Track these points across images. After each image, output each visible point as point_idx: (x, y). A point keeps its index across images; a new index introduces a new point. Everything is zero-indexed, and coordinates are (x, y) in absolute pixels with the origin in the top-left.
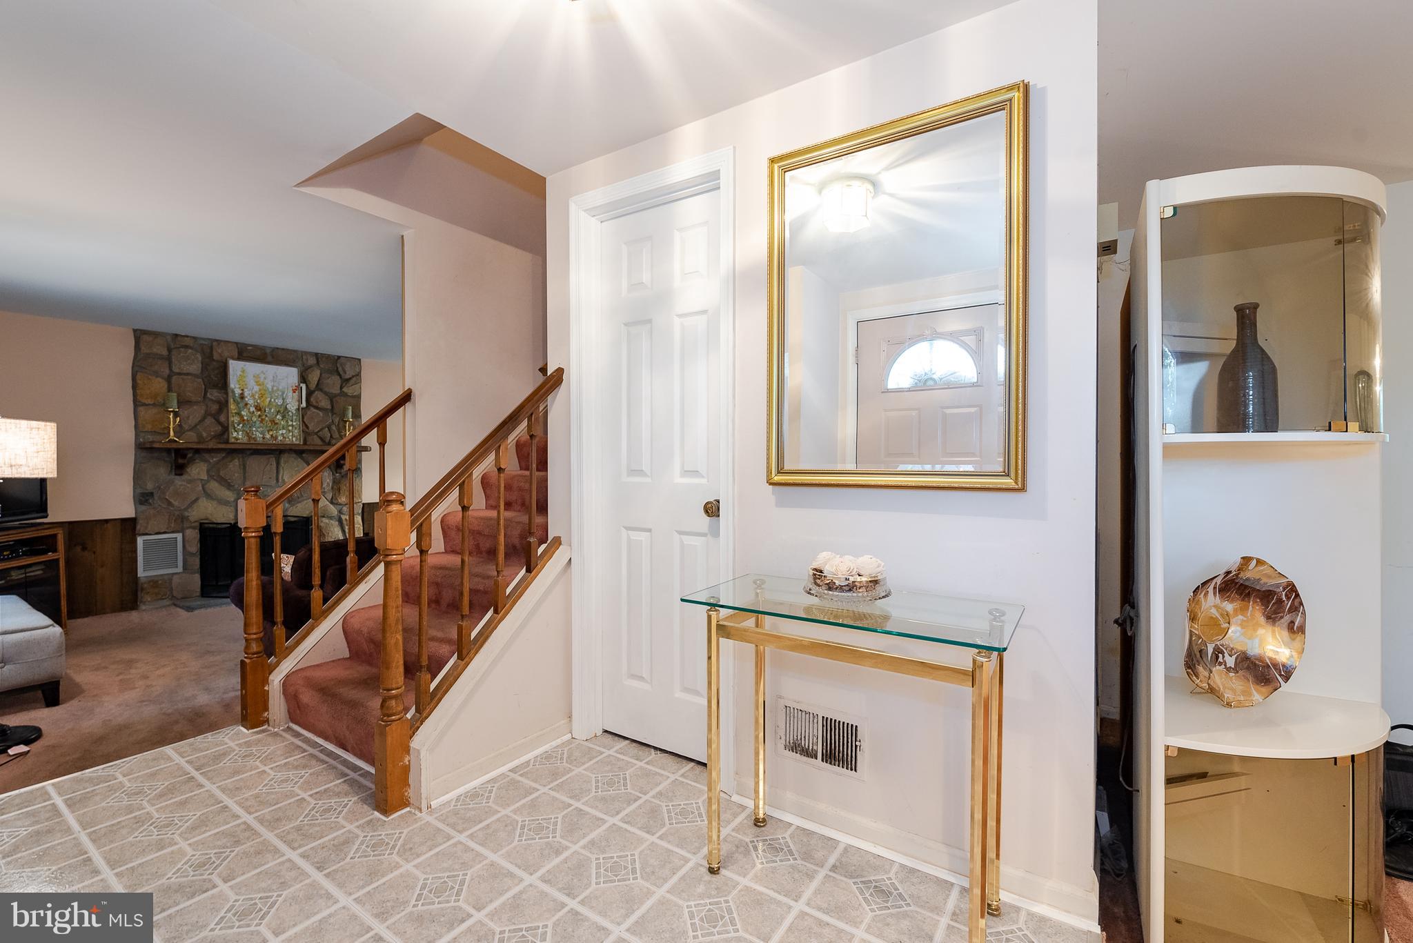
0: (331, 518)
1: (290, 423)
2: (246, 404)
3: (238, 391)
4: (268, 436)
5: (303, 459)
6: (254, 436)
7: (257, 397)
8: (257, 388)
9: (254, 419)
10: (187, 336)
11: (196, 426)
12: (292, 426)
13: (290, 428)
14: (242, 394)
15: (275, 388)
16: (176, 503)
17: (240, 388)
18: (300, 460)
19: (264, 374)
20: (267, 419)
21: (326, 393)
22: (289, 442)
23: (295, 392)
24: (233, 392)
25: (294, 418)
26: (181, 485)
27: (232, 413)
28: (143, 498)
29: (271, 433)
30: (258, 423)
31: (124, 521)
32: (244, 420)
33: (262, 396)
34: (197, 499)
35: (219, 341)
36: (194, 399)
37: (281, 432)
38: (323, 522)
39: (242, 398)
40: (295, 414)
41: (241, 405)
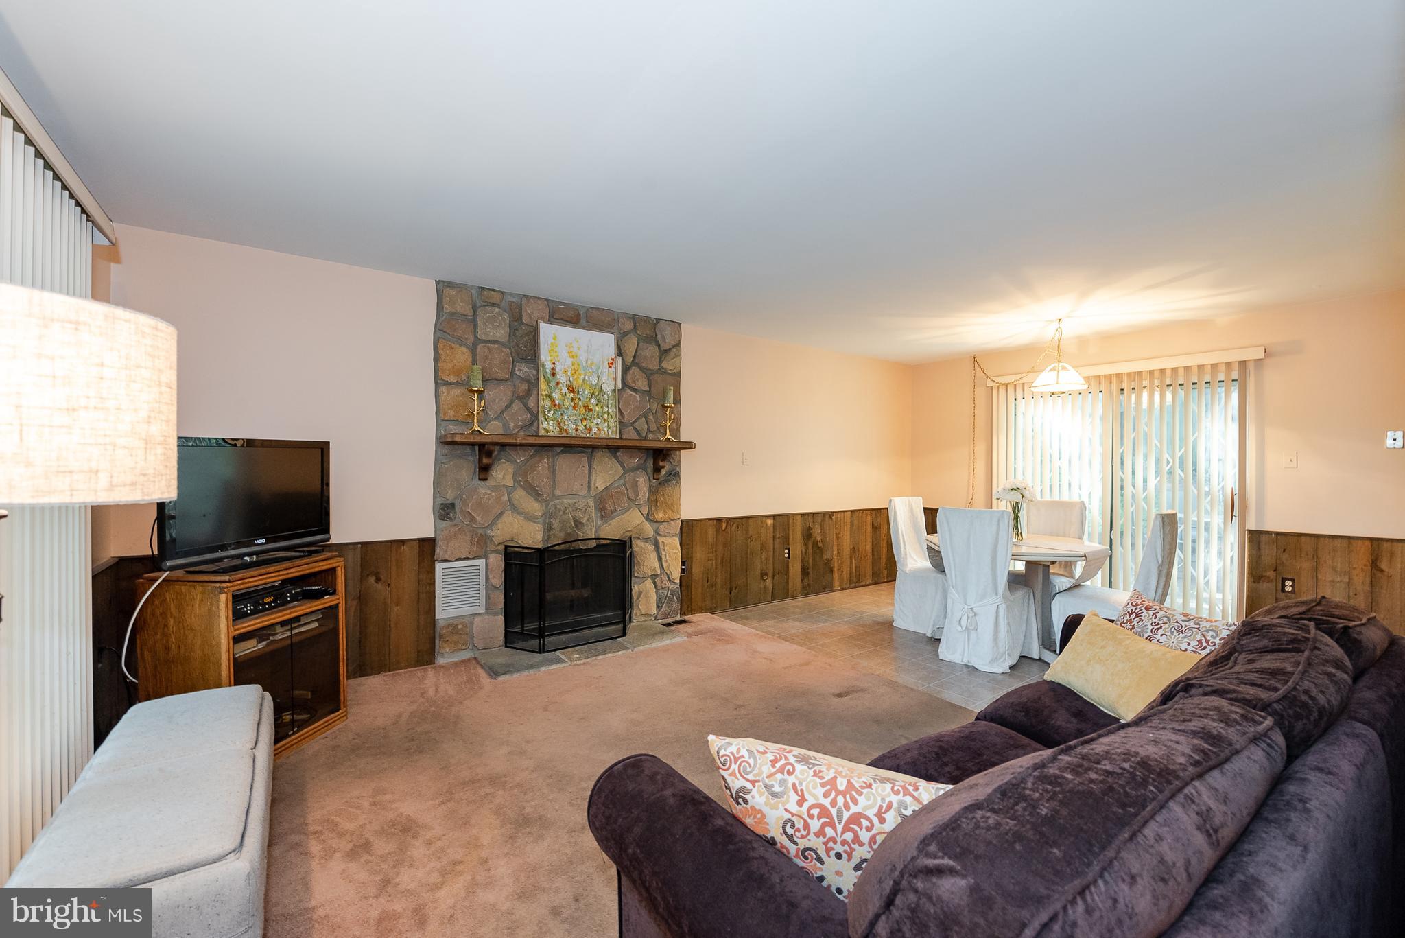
0: (646, 540)
1: (606, 409)
2: (558, 383)
3: (549, 366)
4: (581, 427)
5: (617, 458)
6: (565, 427)
7: (569, 374)
8: (569, 361)
9: (567, 404)
10: (494, 290)
11: (502, 412)
12: (608, 413)
13: (606, 416)
14: (553, 369)
15: (589, 362)
16: (479, 519)
17: (551, 360)
18: (613, 459)
19: (578, 342)
20: (580, 403)
21: (643, 369)
22: (604, 436)
23: (610, 367)
24: (544, 366)
25: (610, 402)
26: (486, 494)
27: (542, 395)
28: (445, 511)
29: (584, 424)
30: (571, 408)
31: (422, 541)
32: (555, 405)
33: (575, 371)
34: (501, 514)
35: (527, 297)
36: (500, 375)
37: (595, 422)
38: (638, 546)
39: (553, 374)
40: (611, 397)
41: (553, 384)
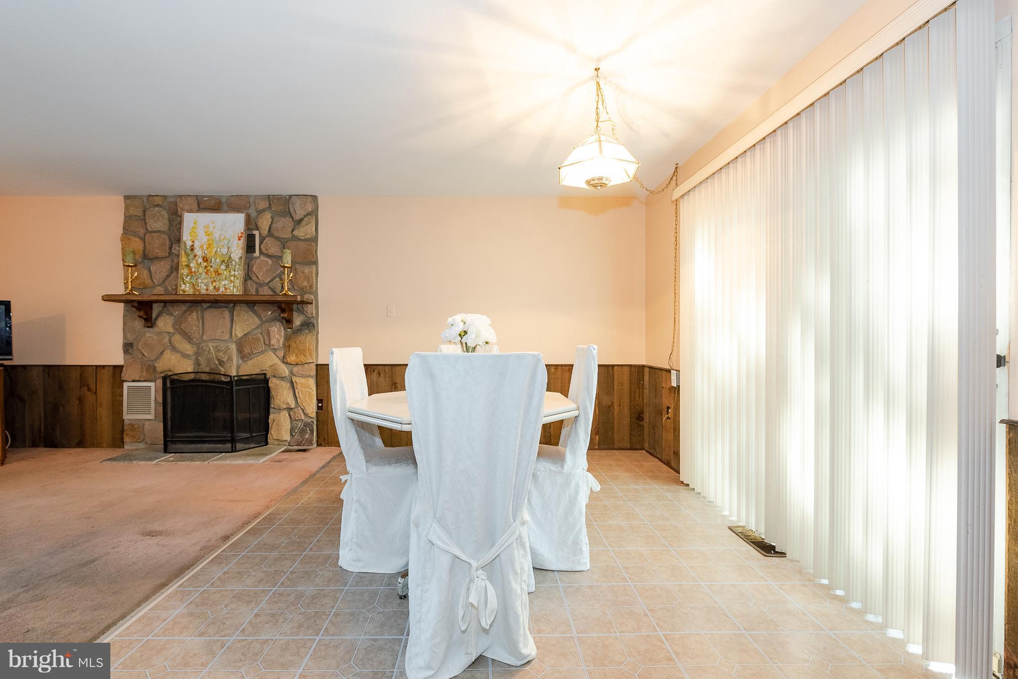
0: (282, 378)
1: (233, 273)
2: (195, 256)
3: (189, 244)
4: (211, 288)
5: (255, 313)
6: (198, 288)
7: (205, 248)
8: (205, 239)
9: (201, 270)
10: (157, 196)
12: (234, 276)
13: (232, 278)
14: (192, 246)
15: (222, 237)
16: (146, 354)
17: (191, 240)
18: (250, 313)
19: (213, 223)
20: (212, 269)
21: (278, 239)
22: (229, 294)
23: (240, 240)
24: (185, 244)
25: (237, 267)
26: (150, 337)
27: (182, 265)
28: (128, 347)
29: (214, 285)
30: (204, 274)
31: (115, 367)
32: (191, 272)
33: (210, 246)
34: (162, 353)
35: (181, 196)
36: (160, 254)
37: (223, 283)
38: (273, 383)
39: (192, 250)
40: (238, 263)
41: (191, 256)
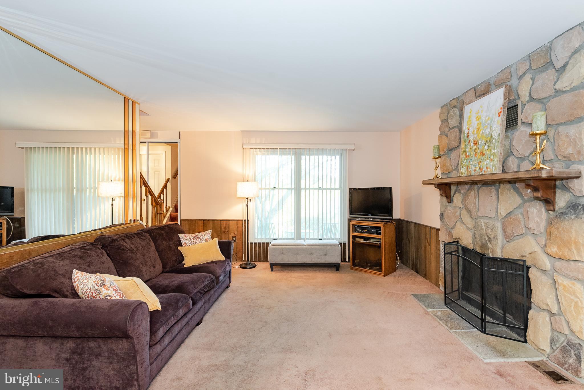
0: (542, 271)
2: (469, 141)
3: (466, 131)
4: (478, 168)
5: (515, 190)
6: (470, 170)
7: (475, 132)
8: (476, 123)
9: (472, 153)
10: (454, 99)
12: (494, 154)
13: (492, 157)
14: (468, 133)
15: (487, 118)
16: (448, 223)
17: (468, 127)
19: (482, 107)
20: (479, 151)
21: (539, 101)
22: (490, 173)
23: (499, 115)
24: (464, 132)
25: (496, 144)
27: (462, 151)
29: (480, 165)
30: (474, 156)
31: (437, 230)
32: (467, 156)
33: (478, 129)
34: (457, 223)
36: (455, 145)
37: (485, 163)
39: (468, 136)
40: (497, 140)
41: (467, 142)
